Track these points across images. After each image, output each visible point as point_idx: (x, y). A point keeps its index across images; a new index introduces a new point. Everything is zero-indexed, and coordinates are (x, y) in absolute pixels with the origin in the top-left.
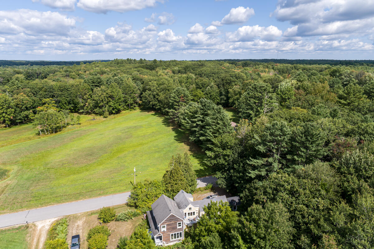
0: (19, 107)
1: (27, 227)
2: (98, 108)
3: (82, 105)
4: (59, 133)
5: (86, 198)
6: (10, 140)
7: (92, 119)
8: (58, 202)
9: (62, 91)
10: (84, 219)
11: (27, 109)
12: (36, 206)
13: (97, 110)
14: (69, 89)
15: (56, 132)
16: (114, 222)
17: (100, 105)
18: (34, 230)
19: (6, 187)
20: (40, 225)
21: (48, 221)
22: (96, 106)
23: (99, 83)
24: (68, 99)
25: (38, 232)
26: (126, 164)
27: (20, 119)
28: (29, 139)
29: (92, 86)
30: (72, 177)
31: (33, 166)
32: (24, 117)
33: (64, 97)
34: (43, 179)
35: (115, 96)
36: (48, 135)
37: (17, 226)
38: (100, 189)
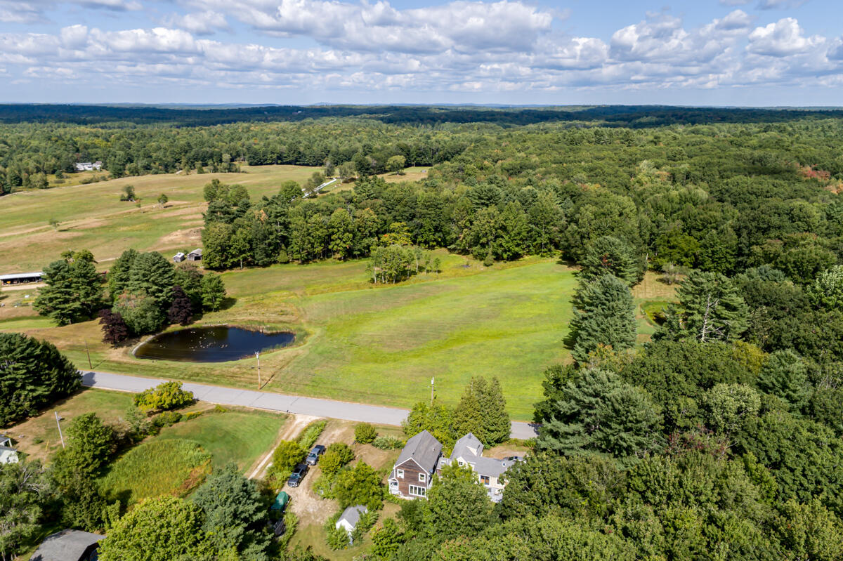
0: (360, 231)
1: (287, 417)
2: (479, 246)
3: (454, 236)
4: (402, 283)
5: (365, 402)
6: (334, 284)
7: (463, 266)
8: (333, 397)
9: (427, 207)
10: (344, 429)
11: (371, 235)
12: (308, 394)
13: (476, 249)
14: (439, 206)
15: (397, 281)
16: (369, 446)
17: (481, 241)
18: (291, 423)
19: (294, 357)
20: (299, 419)
21: (309, 417)
22: (476, 241)
23: (488, 200)
24: (434, 223)
25: (293, 427)
26: (451, 365)
27: (359, 250)
28: (358, 286)
29: (477, 204)
30: (371, 366)
31: (336, 335)
32: (364, 248)
33: (428, 220)
34: (337, 359)
35: (511, 228)
36: (384, 285)
37: (279, 412)
38: (391, 395)
